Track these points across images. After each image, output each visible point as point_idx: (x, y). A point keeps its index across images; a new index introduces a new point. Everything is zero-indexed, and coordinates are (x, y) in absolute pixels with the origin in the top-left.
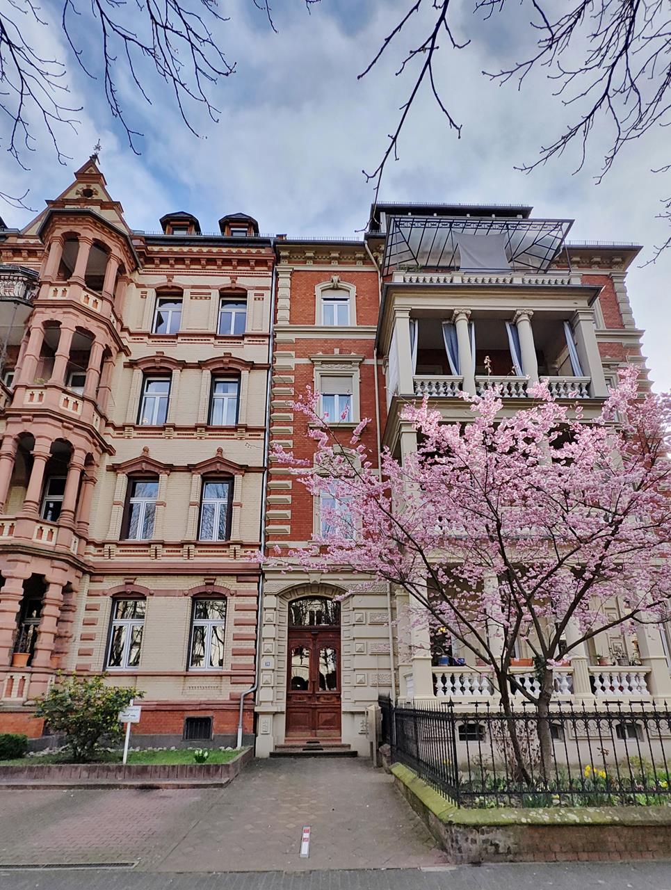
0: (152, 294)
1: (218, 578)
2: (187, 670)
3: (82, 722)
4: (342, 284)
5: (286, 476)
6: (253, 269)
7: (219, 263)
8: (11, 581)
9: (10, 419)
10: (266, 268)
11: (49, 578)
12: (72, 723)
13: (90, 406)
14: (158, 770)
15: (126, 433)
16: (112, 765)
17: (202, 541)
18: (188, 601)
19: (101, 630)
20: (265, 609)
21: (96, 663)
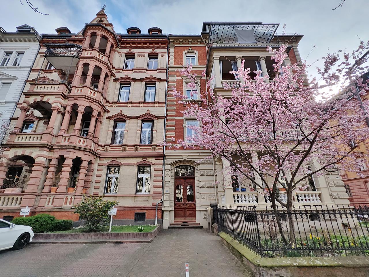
0: (123, 55)
1: (148, 158)
2: (136, 194)
3: (93, 215)
4: (193, 51)
5: (174, 120)
6: (160, 46)
7: (148, 44)
8: (68, 160)
9: (69, 99)
10: (165, 46)
11: (83, 158)
12: (89, 216)
13: (100, 95)
14: (123, 235)
15: (113, 105)
16: (105, 233)
17: (141, 144)
18: (136, 167)
19: (103, 179)
20: (166, 170)
21: (101, 192)
